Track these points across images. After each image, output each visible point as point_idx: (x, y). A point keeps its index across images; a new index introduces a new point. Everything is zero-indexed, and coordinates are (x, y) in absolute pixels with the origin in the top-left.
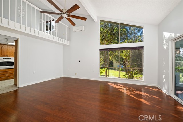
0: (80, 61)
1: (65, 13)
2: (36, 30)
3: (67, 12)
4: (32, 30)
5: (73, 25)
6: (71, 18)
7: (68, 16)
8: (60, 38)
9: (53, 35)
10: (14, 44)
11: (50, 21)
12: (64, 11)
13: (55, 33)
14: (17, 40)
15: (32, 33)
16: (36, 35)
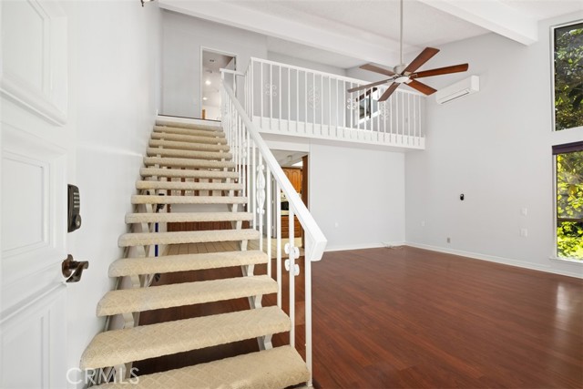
0: (462, 198)
1: (402, 74)
2: (339, 127)
3: (407, 70)
4: (333, 128)
5: (428, 94)
6: (420, 80)
7: (411, 78)
8: (394, 135)
9: (375, 129)
10: (300, 164)
11: (368, 93)
12: (400, 71)
13: (382, 121)
14: (307, 156)
15: (332, 137)
16: (340, 138)
